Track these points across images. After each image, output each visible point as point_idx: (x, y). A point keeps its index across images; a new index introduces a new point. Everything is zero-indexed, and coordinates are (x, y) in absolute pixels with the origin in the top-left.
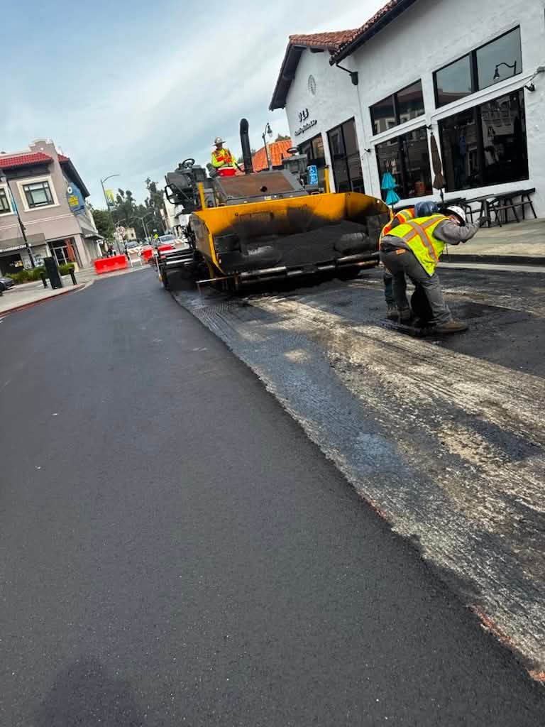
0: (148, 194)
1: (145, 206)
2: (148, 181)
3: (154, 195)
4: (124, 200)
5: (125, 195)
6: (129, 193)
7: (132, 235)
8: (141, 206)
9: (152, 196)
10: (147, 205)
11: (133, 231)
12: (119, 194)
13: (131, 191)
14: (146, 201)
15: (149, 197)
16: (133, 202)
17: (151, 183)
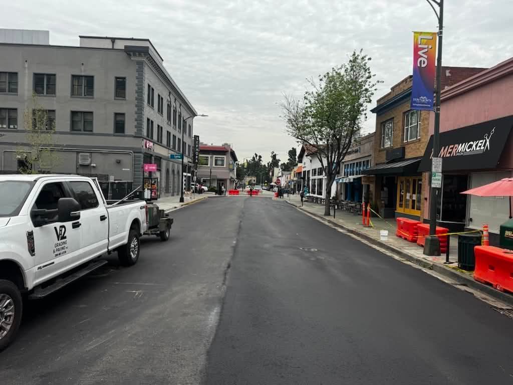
0: (270, 160)
1: (267, 166)
2: (273, 152)
3: (274, 161)
4: (256, 160)
5: (258, 158)
6: (260, 157)
7: (254, 181)
8: (265, 165)
9: (272, 161)
10: (268, 165)
11: (255, 179)
12: (255, 156)
13: (262, 156)
14: (268, 163)
15: (271, 161)
16: (261, 162)
17: (274, 154)
